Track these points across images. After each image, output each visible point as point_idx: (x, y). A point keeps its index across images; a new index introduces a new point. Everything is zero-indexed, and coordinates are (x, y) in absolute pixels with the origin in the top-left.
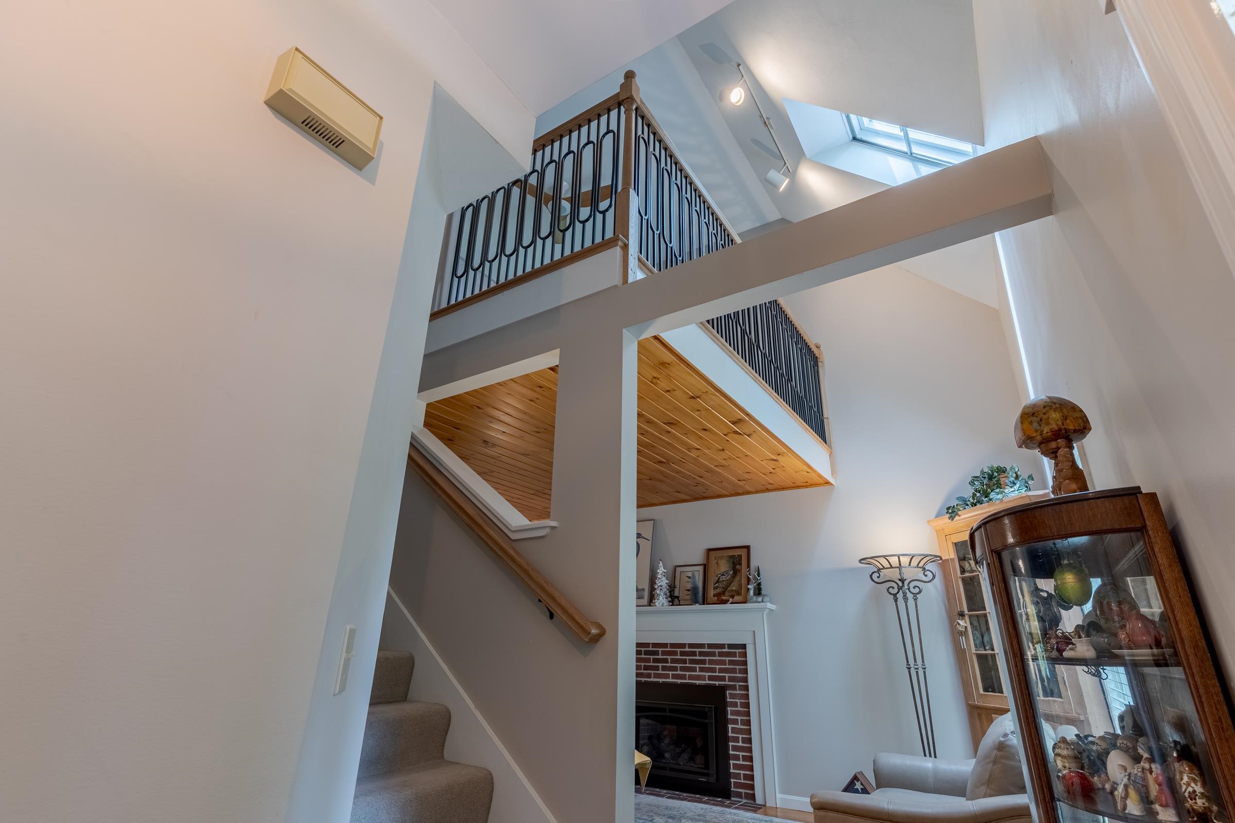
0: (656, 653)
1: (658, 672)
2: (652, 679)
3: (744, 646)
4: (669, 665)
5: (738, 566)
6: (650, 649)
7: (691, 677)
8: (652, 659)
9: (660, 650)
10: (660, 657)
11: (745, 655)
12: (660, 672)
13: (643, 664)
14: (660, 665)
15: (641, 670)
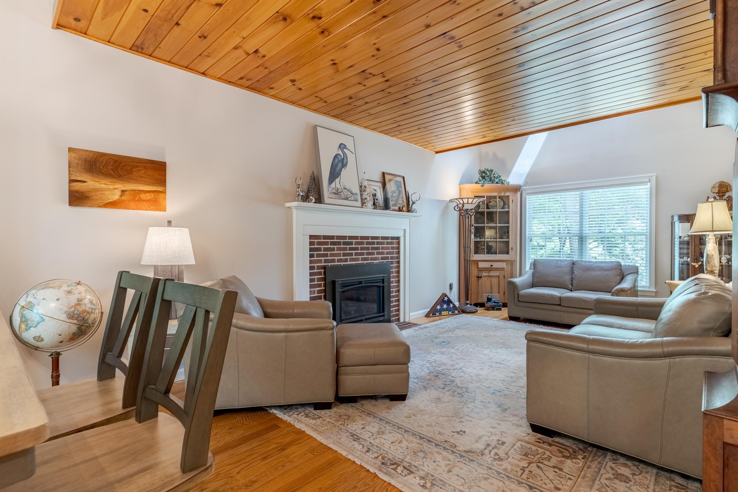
0: (351, 243)
1: (352, 257)
2: (349, 263)
3: (398, 238)
4: (359, 251)
5: (400, 189)
6: (347, 240)
7: (372, 259)
8: (348, 248)
9: (354, 241)
10: (354, 246)
11: (399, 243)
12: (354, 257)
13: (342, 252)
14: (354, 252)
15: (341, 256)
